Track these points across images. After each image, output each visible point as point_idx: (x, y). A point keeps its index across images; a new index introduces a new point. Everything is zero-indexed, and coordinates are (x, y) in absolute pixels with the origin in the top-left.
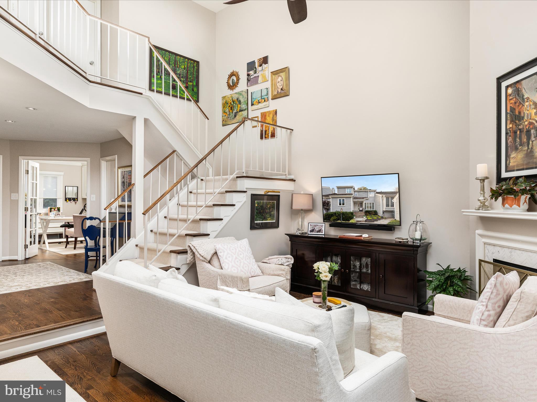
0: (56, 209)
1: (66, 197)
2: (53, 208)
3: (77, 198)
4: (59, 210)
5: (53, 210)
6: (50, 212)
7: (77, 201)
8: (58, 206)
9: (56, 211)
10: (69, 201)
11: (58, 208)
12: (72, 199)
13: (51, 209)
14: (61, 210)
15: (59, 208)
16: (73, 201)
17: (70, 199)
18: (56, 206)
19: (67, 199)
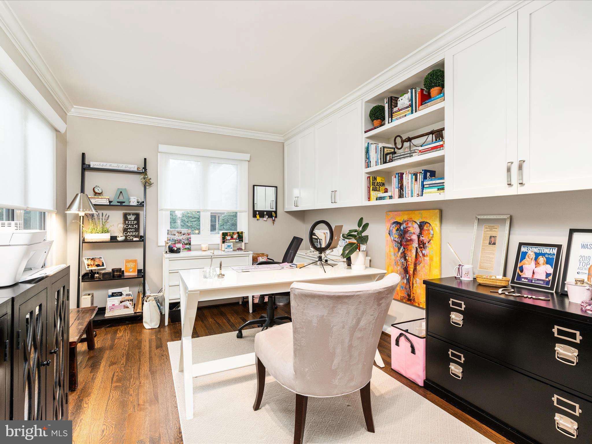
0: (235, 236)
1: (255, 209)
2: (229, 234)
3: (276, 212)
4: (240, 237)
5: (228, 238)
6: (224, 242)
7: (276, 217)
8: (239, 230)
9: (234, 240)
10: (260, 217)
11: (238, 233)
12: (265, 213)
13: (224, 235)
14: (245, 236)
15: (242, 233)
16: (268, 217)
17: (262, 214)
18: (236, 229)
19: (257, 213)
